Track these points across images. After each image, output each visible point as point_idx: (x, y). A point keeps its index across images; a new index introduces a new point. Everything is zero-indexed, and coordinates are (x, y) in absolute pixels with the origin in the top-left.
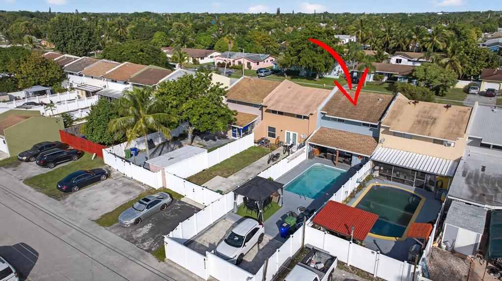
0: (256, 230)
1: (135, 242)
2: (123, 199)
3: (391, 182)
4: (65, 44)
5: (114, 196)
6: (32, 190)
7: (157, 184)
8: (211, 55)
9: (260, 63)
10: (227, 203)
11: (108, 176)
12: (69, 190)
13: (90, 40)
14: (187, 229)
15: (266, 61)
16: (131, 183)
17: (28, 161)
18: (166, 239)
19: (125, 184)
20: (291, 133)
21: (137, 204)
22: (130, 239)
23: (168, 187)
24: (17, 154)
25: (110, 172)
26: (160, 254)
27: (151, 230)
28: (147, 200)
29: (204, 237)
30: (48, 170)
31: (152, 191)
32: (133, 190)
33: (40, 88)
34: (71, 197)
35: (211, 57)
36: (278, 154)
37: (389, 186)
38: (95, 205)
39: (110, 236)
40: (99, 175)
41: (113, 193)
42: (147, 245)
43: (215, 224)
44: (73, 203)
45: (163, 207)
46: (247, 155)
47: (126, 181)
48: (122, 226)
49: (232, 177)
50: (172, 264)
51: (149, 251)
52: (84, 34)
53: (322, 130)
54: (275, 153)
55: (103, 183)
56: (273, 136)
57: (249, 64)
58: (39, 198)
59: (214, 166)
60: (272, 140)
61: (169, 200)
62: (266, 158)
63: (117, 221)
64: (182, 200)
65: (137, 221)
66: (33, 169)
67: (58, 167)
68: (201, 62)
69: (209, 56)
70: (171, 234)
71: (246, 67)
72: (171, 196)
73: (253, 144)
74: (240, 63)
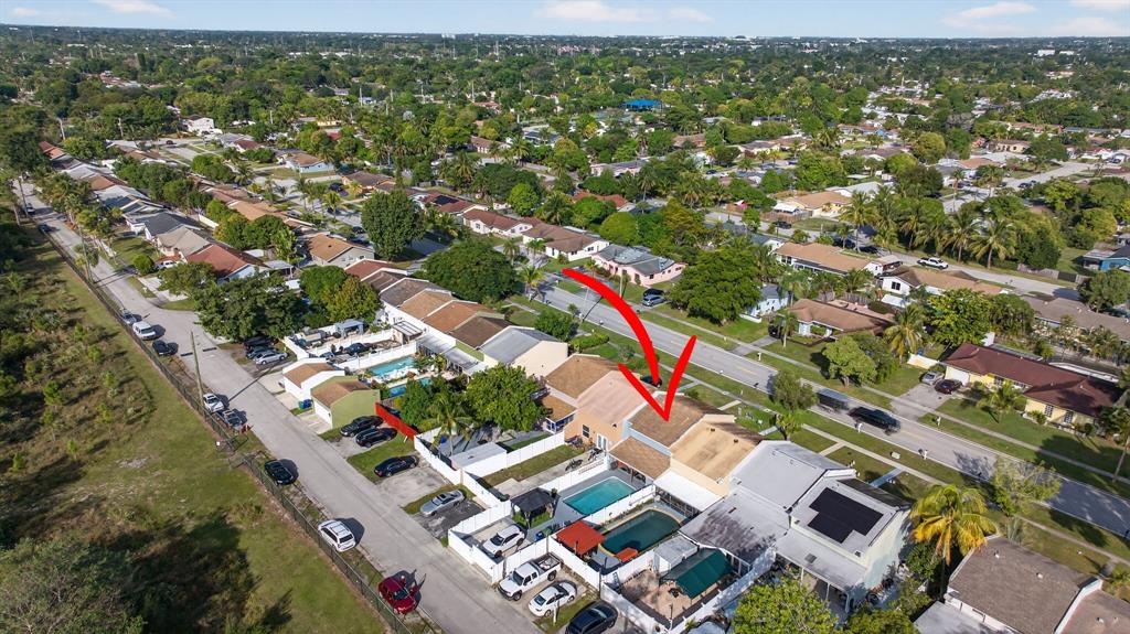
0: (516, 535)
1: (430, 530)
2: (427, 491)
3: (669, 508)
4: (381, 234)
5: (419, 486)
6: (353, 469)
7: (456, 482)
8: (590, 246)
9: (655, 276)
10: (505, 509)
11: (416, 465)
12: (384, 476)
13: (414, 226)
14: (468, 526)
15: (666, 271)
16: (435, 475)
17: (348, 436)
18: (449, 532)
19: (430, 476)
20: (602, 438)
21: (435, 499)
22: (426, 527)
23: (464, 484)
24: (340, 425)
25: (418, 459)
26: (445, 542)
27: (443, 522)
28: (443, 497)
29: (480, 535)
30: (364, 450)
31: (450, 487)
32: (435, 482)
33: (353, 323)
34: (385, 482)
35: (589, 249)
36: (581, 461)
37: (664, 512)
38: (403, 493)
39: (412, 523)
40: (410, 462)
41: (419, 483)
42: (438, 533)
43: (492, 525)
44: (386, 489)
45: (456, 504)
46: (550, 457)
47: (432, 472)
48: (422, 515)
49: (524, 482)
50: (452, 550)
51: (438, 538)
52: (407, 219)
53: (630, 441)
54: (576, 459)
55: (411, 471)
56: (587, 435)
57: (637, 276)
58: (358, 478)
59: (513, 467)
60: (586, 440)
61: (462, 497)
62: (567, 463)
63: (419, 510)
64: (474, 499)
65: (433, 514)
66: (352, 446)
67: (373, 447)
68: (572, 258)
69: (586, 248)
70: (454, 529)
71: (633, 281)
72: (465, 495)
73: (563, 443)
74: (624, 272)
